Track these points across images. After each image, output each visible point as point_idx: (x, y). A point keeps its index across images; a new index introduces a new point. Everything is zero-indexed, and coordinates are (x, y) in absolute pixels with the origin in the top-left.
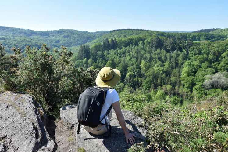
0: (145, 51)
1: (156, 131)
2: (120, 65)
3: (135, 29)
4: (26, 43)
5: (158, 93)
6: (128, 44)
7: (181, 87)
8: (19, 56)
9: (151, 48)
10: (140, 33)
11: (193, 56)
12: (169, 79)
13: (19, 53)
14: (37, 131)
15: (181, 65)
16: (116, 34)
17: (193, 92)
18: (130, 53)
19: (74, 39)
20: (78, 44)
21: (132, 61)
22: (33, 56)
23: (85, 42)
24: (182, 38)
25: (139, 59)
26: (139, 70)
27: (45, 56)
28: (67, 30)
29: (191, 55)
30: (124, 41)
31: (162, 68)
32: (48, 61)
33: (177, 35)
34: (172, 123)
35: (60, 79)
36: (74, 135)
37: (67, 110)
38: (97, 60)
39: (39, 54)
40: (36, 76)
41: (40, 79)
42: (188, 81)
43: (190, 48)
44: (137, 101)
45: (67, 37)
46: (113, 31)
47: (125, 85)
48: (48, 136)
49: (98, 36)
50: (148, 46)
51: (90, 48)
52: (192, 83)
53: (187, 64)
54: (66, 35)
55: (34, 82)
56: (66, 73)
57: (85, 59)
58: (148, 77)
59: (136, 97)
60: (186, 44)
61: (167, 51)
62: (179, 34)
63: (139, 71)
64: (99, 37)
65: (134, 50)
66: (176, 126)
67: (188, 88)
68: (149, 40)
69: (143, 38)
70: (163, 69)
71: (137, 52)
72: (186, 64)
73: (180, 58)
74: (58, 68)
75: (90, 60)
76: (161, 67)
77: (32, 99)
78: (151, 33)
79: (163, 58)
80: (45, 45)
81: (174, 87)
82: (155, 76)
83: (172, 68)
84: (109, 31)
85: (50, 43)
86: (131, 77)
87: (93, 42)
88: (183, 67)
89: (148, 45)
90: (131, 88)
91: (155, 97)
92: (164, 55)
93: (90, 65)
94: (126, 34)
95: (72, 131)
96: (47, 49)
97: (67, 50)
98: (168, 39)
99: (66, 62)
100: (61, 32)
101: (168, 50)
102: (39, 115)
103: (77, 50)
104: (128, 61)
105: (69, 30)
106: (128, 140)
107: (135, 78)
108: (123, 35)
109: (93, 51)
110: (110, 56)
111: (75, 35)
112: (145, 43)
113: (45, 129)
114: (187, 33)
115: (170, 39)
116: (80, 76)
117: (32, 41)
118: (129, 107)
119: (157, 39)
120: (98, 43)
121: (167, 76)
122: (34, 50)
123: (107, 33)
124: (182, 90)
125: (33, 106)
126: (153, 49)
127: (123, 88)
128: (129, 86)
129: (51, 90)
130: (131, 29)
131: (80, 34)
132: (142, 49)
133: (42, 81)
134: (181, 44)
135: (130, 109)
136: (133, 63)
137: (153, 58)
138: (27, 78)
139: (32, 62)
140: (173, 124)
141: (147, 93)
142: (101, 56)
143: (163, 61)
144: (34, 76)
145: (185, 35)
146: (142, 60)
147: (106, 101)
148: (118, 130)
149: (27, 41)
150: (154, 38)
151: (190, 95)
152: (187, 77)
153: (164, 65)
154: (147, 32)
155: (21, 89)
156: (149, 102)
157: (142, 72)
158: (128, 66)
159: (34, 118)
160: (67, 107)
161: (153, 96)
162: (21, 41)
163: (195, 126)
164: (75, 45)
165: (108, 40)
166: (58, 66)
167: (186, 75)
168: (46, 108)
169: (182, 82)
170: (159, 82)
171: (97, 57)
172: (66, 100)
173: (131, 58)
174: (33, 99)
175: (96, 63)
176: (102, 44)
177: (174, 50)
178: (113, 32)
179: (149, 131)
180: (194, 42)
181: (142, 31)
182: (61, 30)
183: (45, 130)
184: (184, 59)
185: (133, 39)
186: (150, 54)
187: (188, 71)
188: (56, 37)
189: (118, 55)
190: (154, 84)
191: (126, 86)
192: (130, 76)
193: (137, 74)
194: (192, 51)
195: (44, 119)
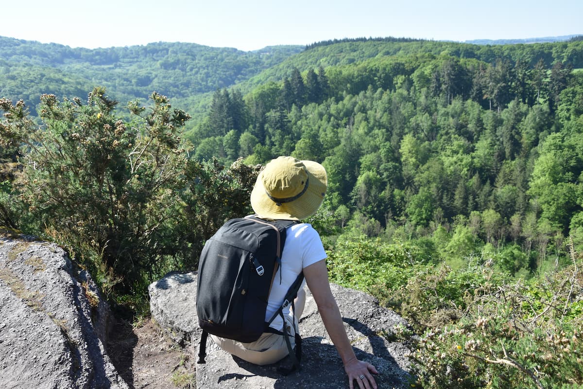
0: (415, 105)
1: (437, 353)
2: (338, 151)
3: (384, 37)
4: (47, 87)
5: (456, 237)
6: (360, 85)
7: (531, 217)
8: (20, 127)
9: (435, 95)
10: (399, 49)
11: (572, 117)
12: (490, 193)
13: (21, 115)
14: (76, 355)
15: (531, 148)
16: (324, 55)
17: (572, 231)
18: (366, 113)
19: (197, 73)
20: (208, 89)
21: (374, 137)
22: (65, 127)
23: (229, 82)
24: (535, 60)
25: (396, 131)
26: (397, 164)
27: (101, 126)
28: (173, 45)
29: (564, 114)
30: (350, 75)
31: (467, 159)
32: (113, 141)
33: (519, 52)
34: (490, 328)
35: (150, 196)
36: (189, 364)
37: (168, 290)
38: (267, 138)
39: (82, 120)
40: (75, 186)
41: (86, 195)
42: (553, 199)
43: (563, 91)
44: (389, 260)
45: (174, 65)
46: (316, 45)
47: (352, 211)
48: (109, 369)
49: (270, 60)
50: (424, 90)
51: (244, 98)
52: (567, 203)
53: (551, 145)
54: (171, 60)
55: (68, 205)
56: (167, 177)
57: (231, 132)
58: (425, 186)
59: (385, 248)
60: (548, 80)
61: (485, 105)
62: (524, 49)
63: (395, 168)
64: (271, 65)
65: (380, 105)
66: (505, 339)
67: (552, 219)
68: (427, 70)
69: (406, 65)
70: (472, 162)
71: (390, 110)
72: (548, 143)
73: (527, 126)
74: (144, 162)
75: (245, 137)
76: (465, 156)
77: (64, 256)
78: (431, 49)
79: (471, 127)
80: (101, 93)
81: (508, 218)
82: (447, 183)
83: (502, 157)
84: (302, 47)
85: (123, 85)
86: (371, 188)
87: (255, 81)
88: (537, 155)
89: (422, 87)
90: (373, 219)
91: (446, 249)
92: (476, 116)
93: (246, 153)
94: (355, 54)
95: (185, 354)
96: (109, 105)
97: (169, 107)
98: (490, 65)
99: (168, 142)
100: (153, 51)
101: (487, 100)
102: (83, 305)
103: (204, 107)
104: (360, 136)
105: (179, 43)
106: (355, 381)
107: (384, 189)
108: (344, 58)
109: (255, 108)
110: (305, 122)
111: (197, 61)
112: (415, 80)
113: (101, 347)
114: (551, 42)
115: (495, 66)
116: (209, 185)
117: (66, 79)
118: (364, 278)
119: (452, 66)
120: (269, 83)
121: (483, 182)
122: (69, 107)
123: (297, 51)
124: (535, 227)
125: (67, 278)
126: (440, 100)
127: (348, 220)
128: (365, 215)
129: (124, 227)
130: (371, 39)
131: (212, 58)
132: (406, 99)
133: (95, 202)
134: (529, 82)
135: (369, 285)
136: (378, 144)
137: (439, 127)
138: (48, 193)
139: (62, 142)
140: (493, 333)
141: (422, 235)
142: (279, 125)
143: (470, 137)
144: (70, 187)
145: (546, 52)
146: (406, 134)
147: (284, 260)
148: (323, 351)
149: (51, 80)
150: (441, 63)
151: (561, 241)
152: (549, 185)
153: (473, 150)
154: (421, 47)
155: (31, 226)
156: (426, 263)
157: (405, 172)
158: (363, 155)
159: (68, 315)
160: (170, 281)
161: (441, 246)
162: (32, 81)
163: (568, 342)
164: (200, 91)
165: (299, 73)
166: (143, 155)
167: (546, 179)
168: (106, 282)
169: (534, 202)
170: (458, 202)
171: (266, 126)
172: (169, 259)
173: (371, 129)
174: (67, 256)
175: (263, 144)
176: (281, 88)
177: (509, 102)
178: (316, 48)
179: (419, 354)
180: (575, 71)
181: (405, 44)
182: (154, 44)
183: (102, 351)
184: (540, 128)
185: (377, 70)
186: (431, 114)
187: (554, 167)
188: (141, 67)
189: (332, 118)
190: (443, 208)
191: (357, 215)
192: (369, 183)
193: (388, 177)
194: (568, 101)
195: (99, 316)
